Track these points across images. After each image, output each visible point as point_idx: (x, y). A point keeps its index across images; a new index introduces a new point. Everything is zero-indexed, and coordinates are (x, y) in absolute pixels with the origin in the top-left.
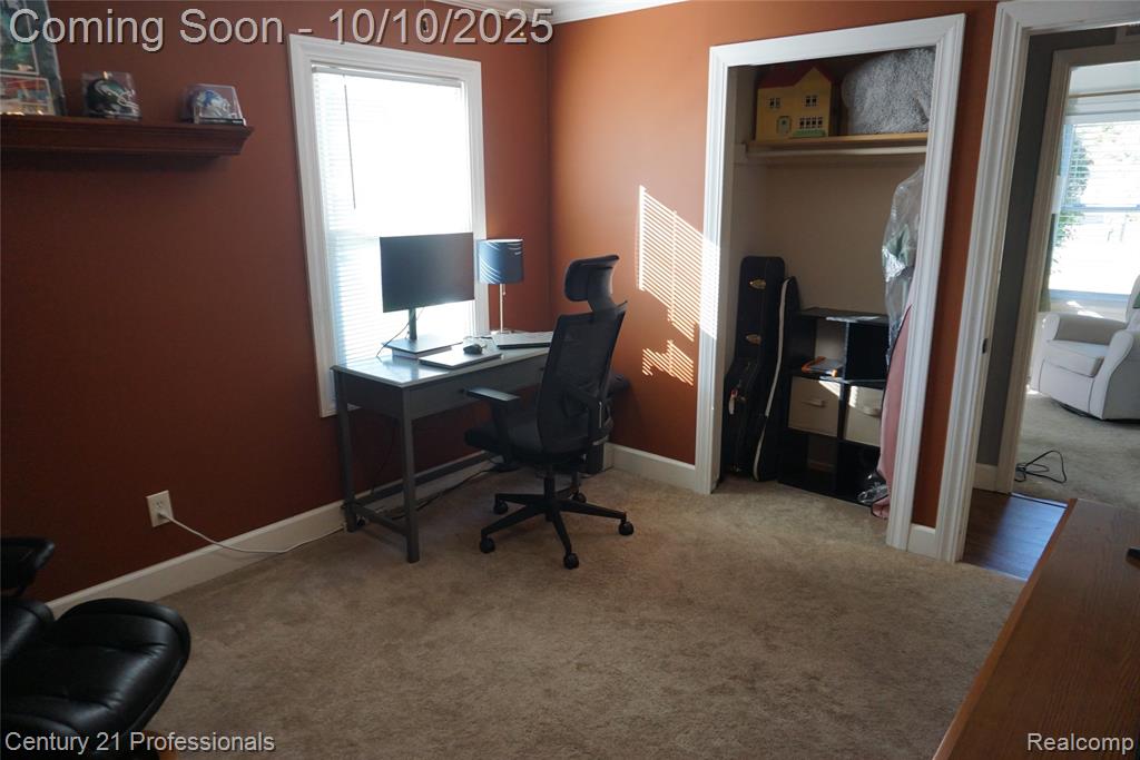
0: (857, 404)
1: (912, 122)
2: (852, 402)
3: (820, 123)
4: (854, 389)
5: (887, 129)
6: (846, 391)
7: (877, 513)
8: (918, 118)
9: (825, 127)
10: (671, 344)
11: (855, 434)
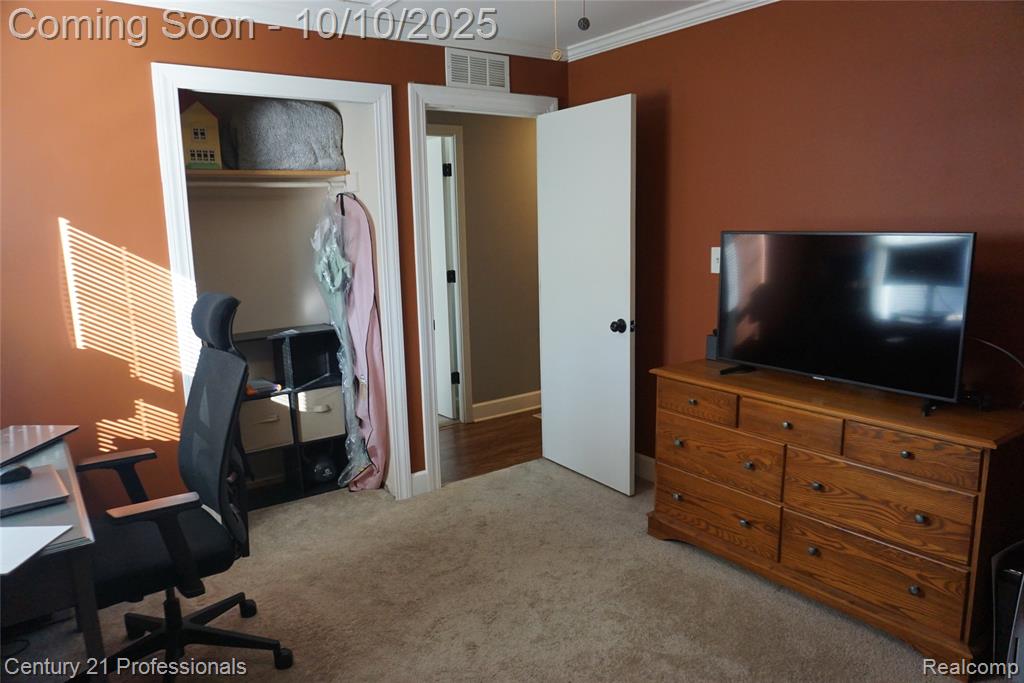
0: (307, 408)
1: (308, 162)
2: (302, 407)
3: (212, 156)
4: (302, 396)
5: (287, 166)
6: (294, 399)
7: (354, 489)
8: (313, 159)
9: (218, 160)
10: (140, 404)
11: (309, 434)
